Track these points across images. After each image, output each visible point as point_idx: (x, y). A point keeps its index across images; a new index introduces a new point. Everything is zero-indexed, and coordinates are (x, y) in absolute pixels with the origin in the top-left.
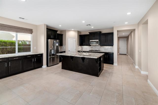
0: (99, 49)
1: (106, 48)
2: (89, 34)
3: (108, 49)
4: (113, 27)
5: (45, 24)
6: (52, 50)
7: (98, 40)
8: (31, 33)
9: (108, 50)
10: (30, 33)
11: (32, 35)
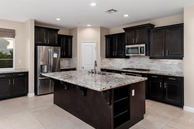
0: (148, 66)
1: (166, 65)
2: (124, 31)
3: (171, 66)
4: (183, 8)
5: (31, 20)
6: (44, 65)
7: (144, 45)
8: (14, 37)
9: (171, 68)
10: (11, 37)
11: (14, 39)
